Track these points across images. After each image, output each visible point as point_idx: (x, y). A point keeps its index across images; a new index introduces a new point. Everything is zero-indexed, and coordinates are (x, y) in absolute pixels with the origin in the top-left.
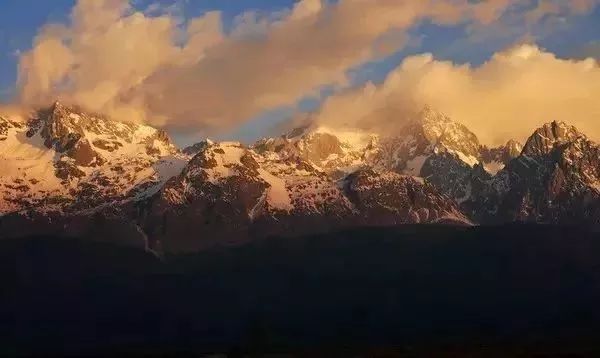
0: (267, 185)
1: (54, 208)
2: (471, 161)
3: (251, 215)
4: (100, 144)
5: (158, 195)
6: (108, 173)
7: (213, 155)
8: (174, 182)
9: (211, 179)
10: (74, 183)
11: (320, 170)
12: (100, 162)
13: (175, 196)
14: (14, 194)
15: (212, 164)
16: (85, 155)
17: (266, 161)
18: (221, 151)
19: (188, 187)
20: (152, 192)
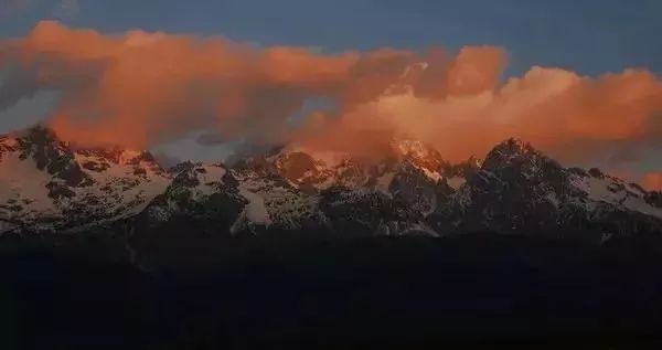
0: (247, 202)
2: (436, 176)
3: (232, 230)
4: (89, 166)
5: (144, 214)
6: (95, 190)
7: (195, 175)
8: (160, 200)
9: (194, 197)
10: (65, 202)
11: (296, 187)
12: (90, 182)
13: (161, 214)
14: (10, 214)
15: (195, 182)
16: (75, 176)
17: (245, 180)
18: (203, 171)
19: (172, 205)
20: (138, 210)
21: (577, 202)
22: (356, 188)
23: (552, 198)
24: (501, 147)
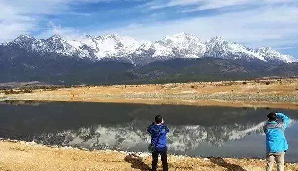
0: (156, 50)
1: (114, 55)
3: (153, 56)
5: (134, 53)
6: (124, 48)
8: (138, 50)
9: (145, 49)
12: (123, 46)
13: (138, 53)
14: (106, 53)
16: (120, 44)
17: (156, 45)
18: (147, 43)
19: (140, 51)
20: (133, 52)
21: (230, 50)
22: (181, 47)
23: (224, 49)
24: (214, 38)
